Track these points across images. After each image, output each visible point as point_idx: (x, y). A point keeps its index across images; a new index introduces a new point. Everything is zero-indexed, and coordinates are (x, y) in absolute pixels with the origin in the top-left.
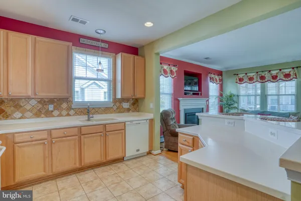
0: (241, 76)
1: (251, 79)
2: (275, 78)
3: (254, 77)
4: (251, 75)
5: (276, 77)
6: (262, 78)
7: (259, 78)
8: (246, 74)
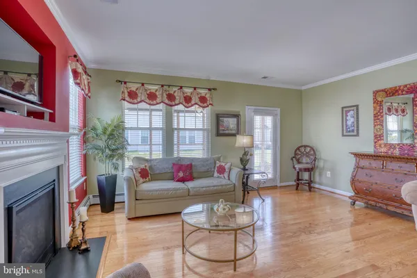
0: (133, 87)
1: (152, 96)
2: (188, 100)
3: (157, 93)
4: (153, 88)
5: (190, 99)
6: (171, 97)
7: (165, 96)
8: (143, 84)
